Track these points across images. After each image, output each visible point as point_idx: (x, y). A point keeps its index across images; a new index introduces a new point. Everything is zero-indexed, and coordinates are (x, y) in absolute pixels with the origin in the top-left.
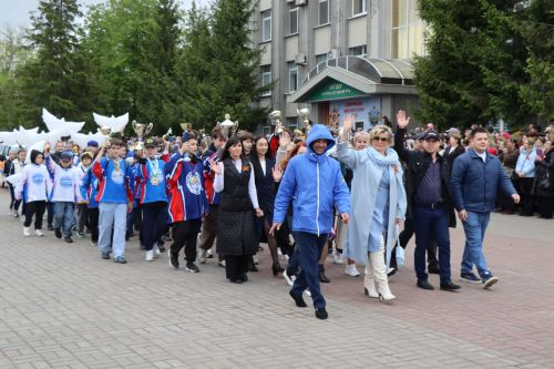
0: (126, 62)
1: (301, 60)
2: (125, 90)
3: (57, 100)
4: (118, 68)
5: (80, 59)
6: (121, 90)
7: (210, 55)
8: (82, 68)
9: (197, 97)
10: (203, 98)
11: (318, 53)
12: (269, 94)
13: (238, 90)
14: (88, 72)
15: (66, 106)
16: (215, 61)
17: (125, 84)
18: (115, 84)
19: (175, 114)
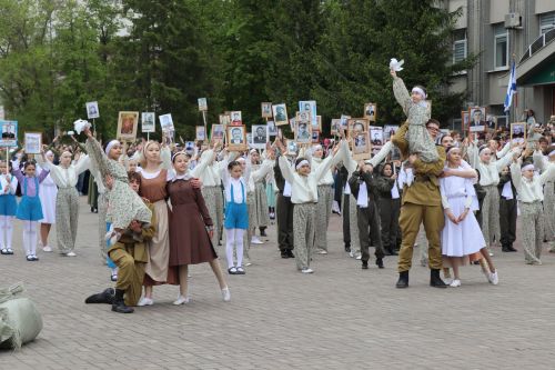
0: (245, 27)
1: (514, 22)
2: (244, 70)
3: (162, 88)
4: (233, 37)
5: (189, 29)
6: (237, 70)
7: (380, 21)
8: (192, 41)
9: (365, 81)
10: (372, 82)
11: (538, 11)
12: (464, 72)
13: (423, 70)
14: (199, 48)
15: (173, 96)
16: (391, 31)
17: (243, 61)
18: (227, 60)
19: (330, 105)
